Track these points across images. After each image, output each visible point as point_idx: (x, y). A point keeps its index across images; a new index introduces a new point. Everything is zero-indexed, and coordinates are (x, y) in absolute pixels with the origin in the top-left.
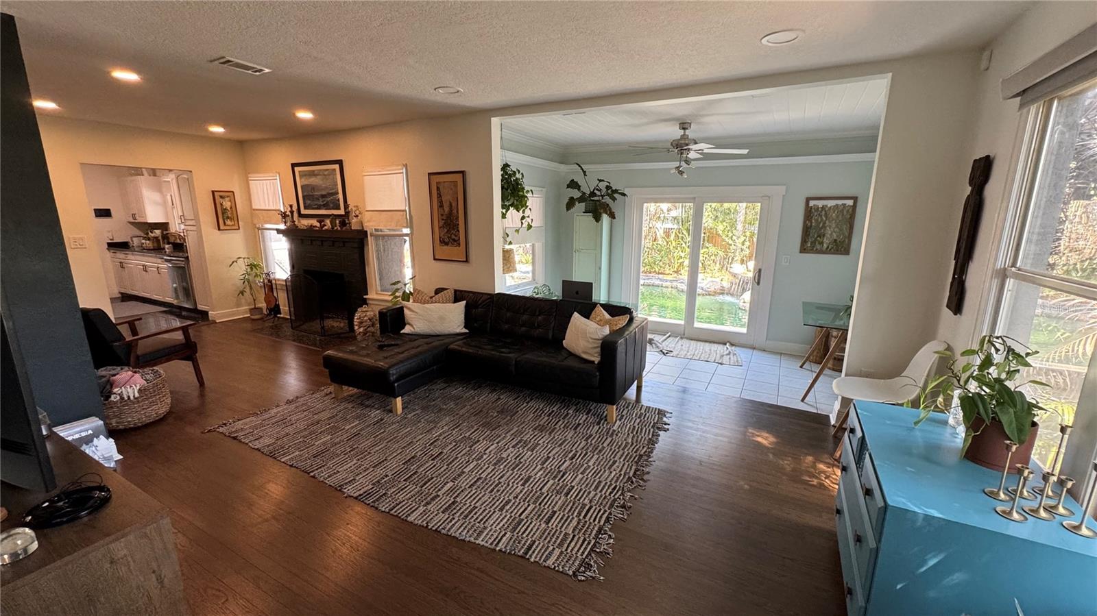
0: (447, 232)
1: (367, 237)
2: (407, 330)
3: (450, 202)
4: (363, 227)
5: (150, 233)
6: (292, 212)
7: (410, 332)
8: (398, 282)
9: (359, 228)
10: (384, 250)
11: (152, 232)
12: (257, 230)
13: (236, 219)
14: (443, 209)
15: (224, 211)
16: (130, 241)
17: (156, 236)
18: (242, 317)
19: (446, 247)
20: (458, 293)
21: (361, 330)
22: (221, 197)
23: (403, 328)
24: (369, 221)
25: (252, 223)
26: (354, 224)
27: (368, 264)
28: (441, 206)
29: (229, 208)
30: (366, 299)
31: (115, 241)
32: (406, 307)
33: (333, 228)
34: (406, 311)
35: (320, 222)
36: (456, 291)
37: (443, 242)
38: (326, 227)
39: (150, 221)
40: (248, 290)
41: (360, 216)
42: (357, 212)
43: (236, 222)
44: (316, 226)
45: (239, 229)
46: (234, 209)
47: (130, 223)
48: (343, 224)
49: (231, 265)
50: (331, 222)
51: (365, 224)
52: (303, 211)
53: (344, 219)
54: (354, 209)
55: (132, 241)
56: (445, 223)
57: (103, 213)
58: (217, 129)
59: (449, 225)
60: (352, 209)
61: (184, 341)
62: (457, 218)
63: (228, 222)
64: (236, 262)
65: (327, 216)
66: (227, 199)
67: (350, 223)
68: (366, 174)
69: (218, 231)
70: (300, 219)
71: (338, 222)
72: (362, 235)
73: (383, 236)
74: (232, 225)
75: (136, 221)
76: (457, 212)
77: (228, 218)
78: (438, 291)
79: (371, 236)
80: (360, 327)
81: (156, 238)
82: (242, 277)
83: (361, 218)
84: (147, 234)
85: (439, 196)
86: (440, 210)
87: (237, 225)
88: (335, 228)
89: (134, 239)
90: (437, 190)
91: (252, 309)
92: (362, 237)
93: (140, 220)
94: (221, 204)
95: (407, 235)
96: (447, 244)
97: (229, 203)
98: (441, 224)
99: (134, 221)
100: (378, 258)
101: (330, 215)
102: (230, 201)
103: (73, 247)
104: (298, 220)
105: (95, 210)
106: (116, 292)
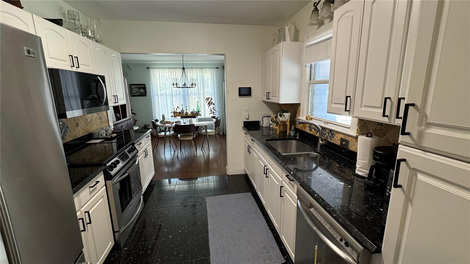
5: (279, 117)
11: (281, 116)
16: (261, 121)
17: (285, 120)
31: (250, 120)
39: (282, 102)
47: (264, 101)
55: (263, 121)
57: (245, 92)
75: (269, 101)
81: (284, 123)
84: (276, 117)
89: (265, 119)
93: (273, 100)
99: (267, 100)
105: (240, 88)
106: (243, 169)
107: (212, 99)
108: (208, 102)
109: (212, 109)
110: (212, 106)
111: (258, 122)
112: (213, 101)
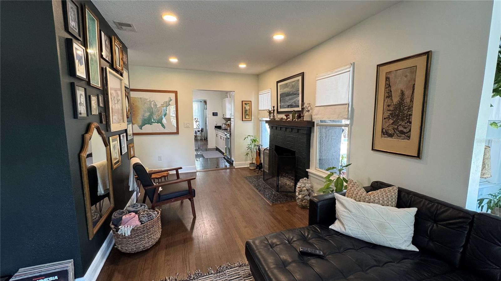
0: (392, 124)
1: (314, 126)
2: (336, 226)
3: (402, 91)
4: (312, 119)
5: (227, 122)
6: (274, 110)
7: (339, 230)
8: (333, 168)
9: (309, 119)
10: (326, 137)
12: (259, 121)
13: (250, 115)
14: (392, 100)
15: (246, 111)
17: (228, 124)
18: (246, 166)
19: (389, 139)
20: (403, 194)
21: (300, 196)
22: (246, 104)
23: (333, 222)
24: (317, 115)
25: (258, 117)
26: (306, 118)
27: (312, 147)
28: (389, 95)
29: (248, 110)
30: (307, 172)
31: (217, 125)
32: (339, 201)
33: (293, 120)
34: (338, 205)
35: (287, 116)
36: (400, 191)
37: (385, 133)
38: (289, 119)
39: (227, 117)
40: (250, 153)
41: (311, 111)
42: (309, 108)
43: (250, 117)
44: (284, 119)
45: (251, 121)
46: (250, 109)
47: (222, 118)
48: (299, 117)
49: (245, 139)
50: (293, 116)
51: (313, 117)
52: (280, 110)
53: (300, 114)
54: (307, 106)
56: (391, 114)
58: (243, 66)
59: (398, 115)
60: (306, 106)
61: (188, 188)
62: (410, 108)
63: (247, 117)
64: (247, 138)
65: (290, 112)
66: (248, 105)
67: (303, 116)
68: (318, 79)
69: (242, 121)
70: (278, 114)
71: (296, 115)
72: (311, 125)
73: (326, 126)
74: (249, 119)
75: (224, 117)
76: (412, 101)
77: (247, 114)
78: (376, 186)
79: (317, 125)
80: (299, 194)
82: (248, 146)
83: (312, 112)
85: (388, 85)
86: (387, 100)
87: (250, 118)
88: (294, 120)
90: (386, 80)
91: (251, 163)
92: (310, 127)
94: (245, 108)
95: (346, 125)
96: (391, 136)
97: (249, 107)
98: (387, 114)
100: (320, 143)
101: (292, 111)
102: (249, 106)
103: (185, 127)
104: (277, 115)
105: (213, 113)
106: (215, 146)
107: (198, 119)
108: (196, 120)
109: (198, 125)
110: (198, 123)
111: (221, 126)
112: (198, 120)
